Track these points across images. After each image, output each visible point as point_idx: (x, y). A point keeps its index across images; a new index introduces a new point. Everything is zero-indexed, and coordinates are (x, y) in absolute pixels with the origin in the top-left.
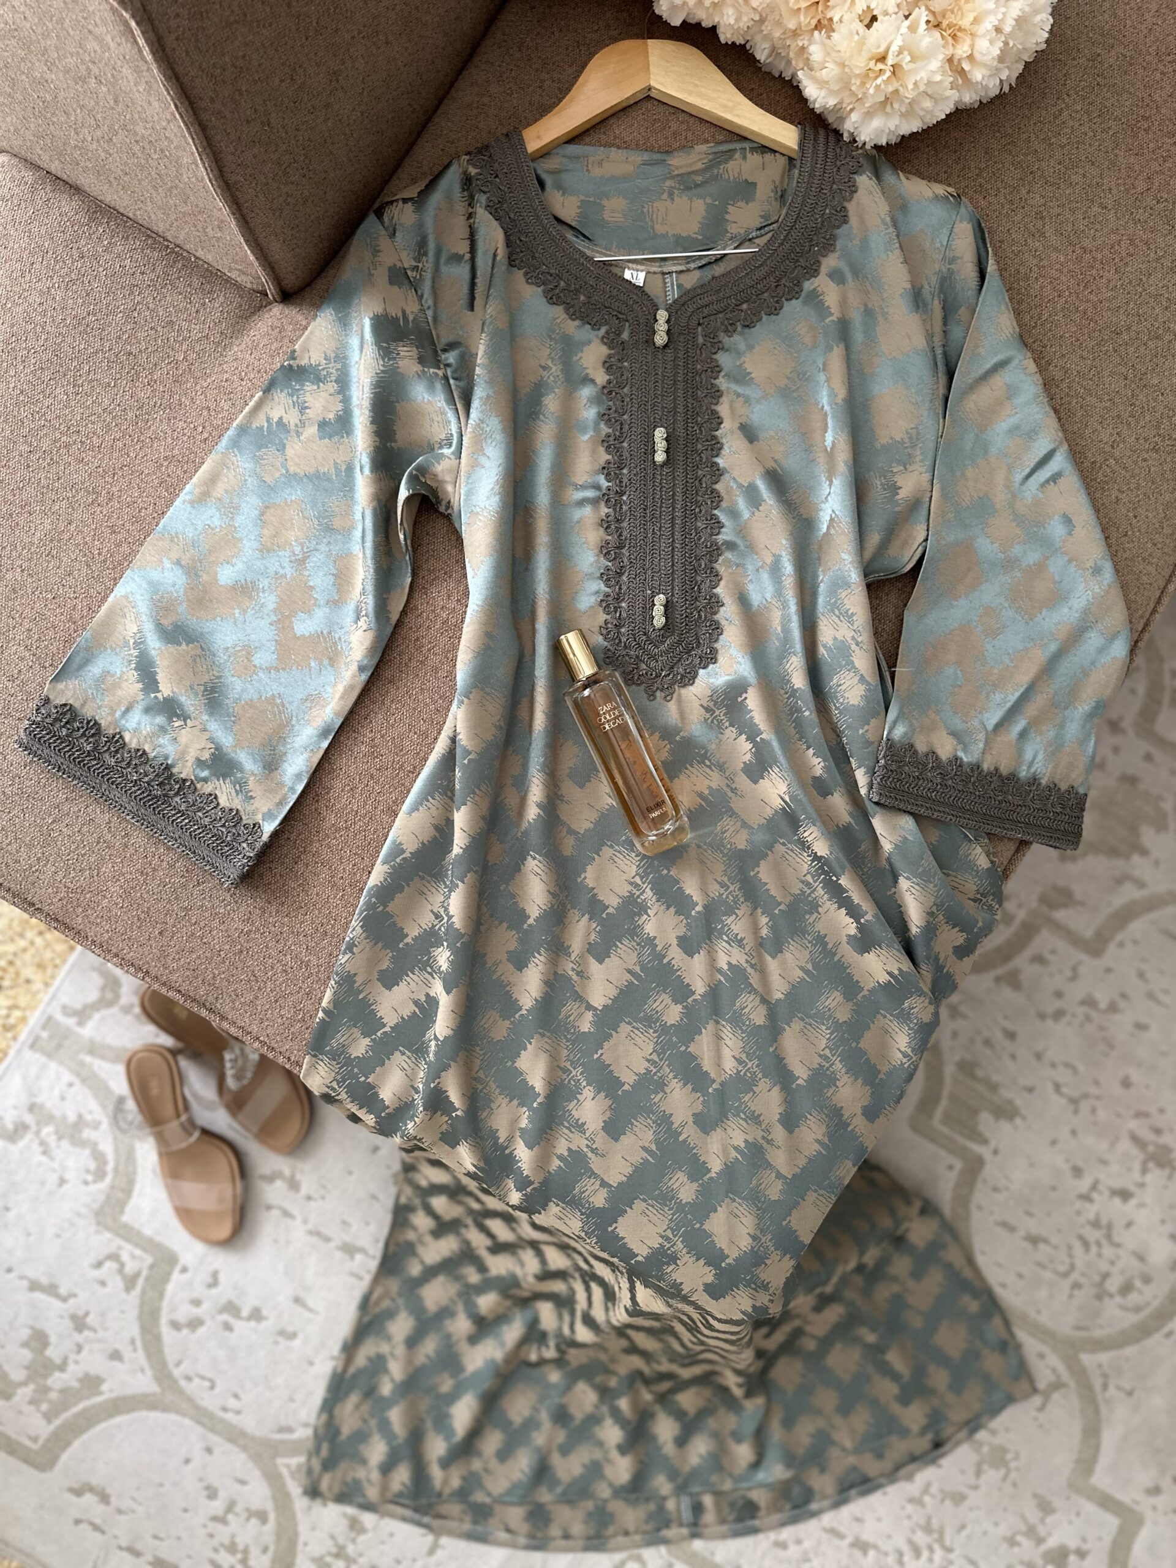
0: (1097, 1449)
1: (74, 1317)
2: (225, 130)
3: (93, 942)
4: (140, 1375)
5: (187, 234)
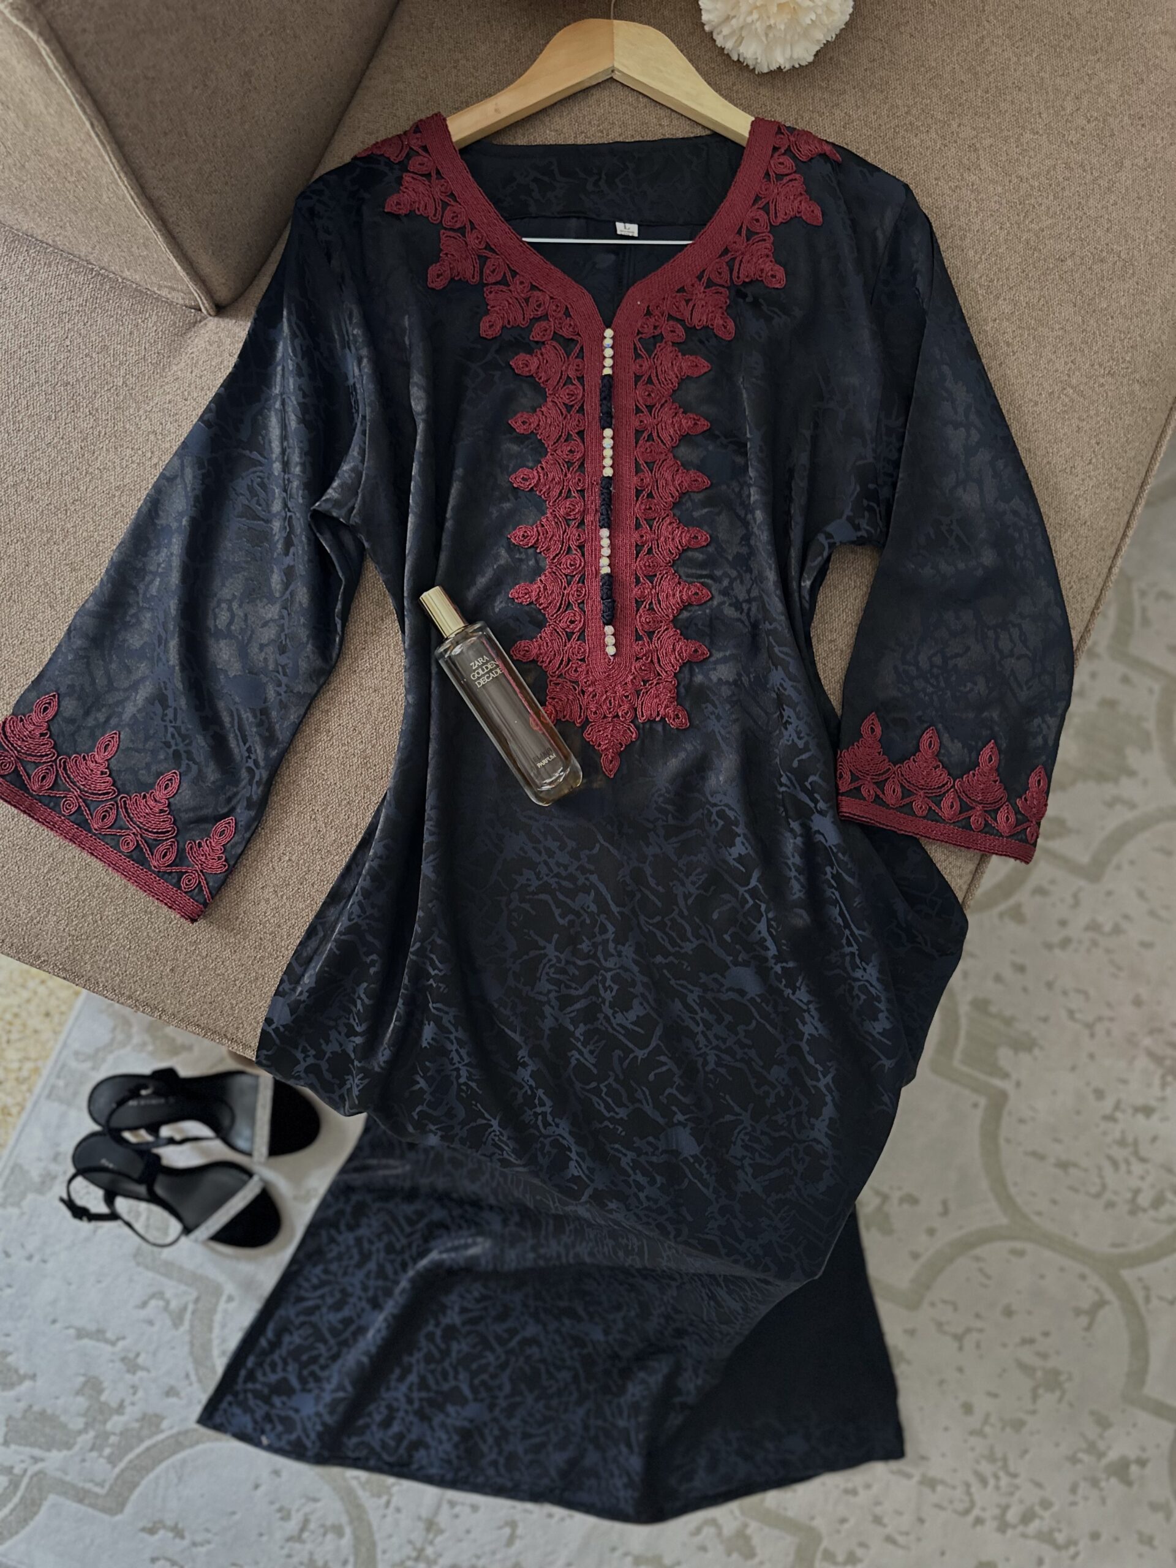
0: (1146, 1360)
1: (123, 1359)
2: (143, 145)
3: (105, 987)
5: (111, 256)
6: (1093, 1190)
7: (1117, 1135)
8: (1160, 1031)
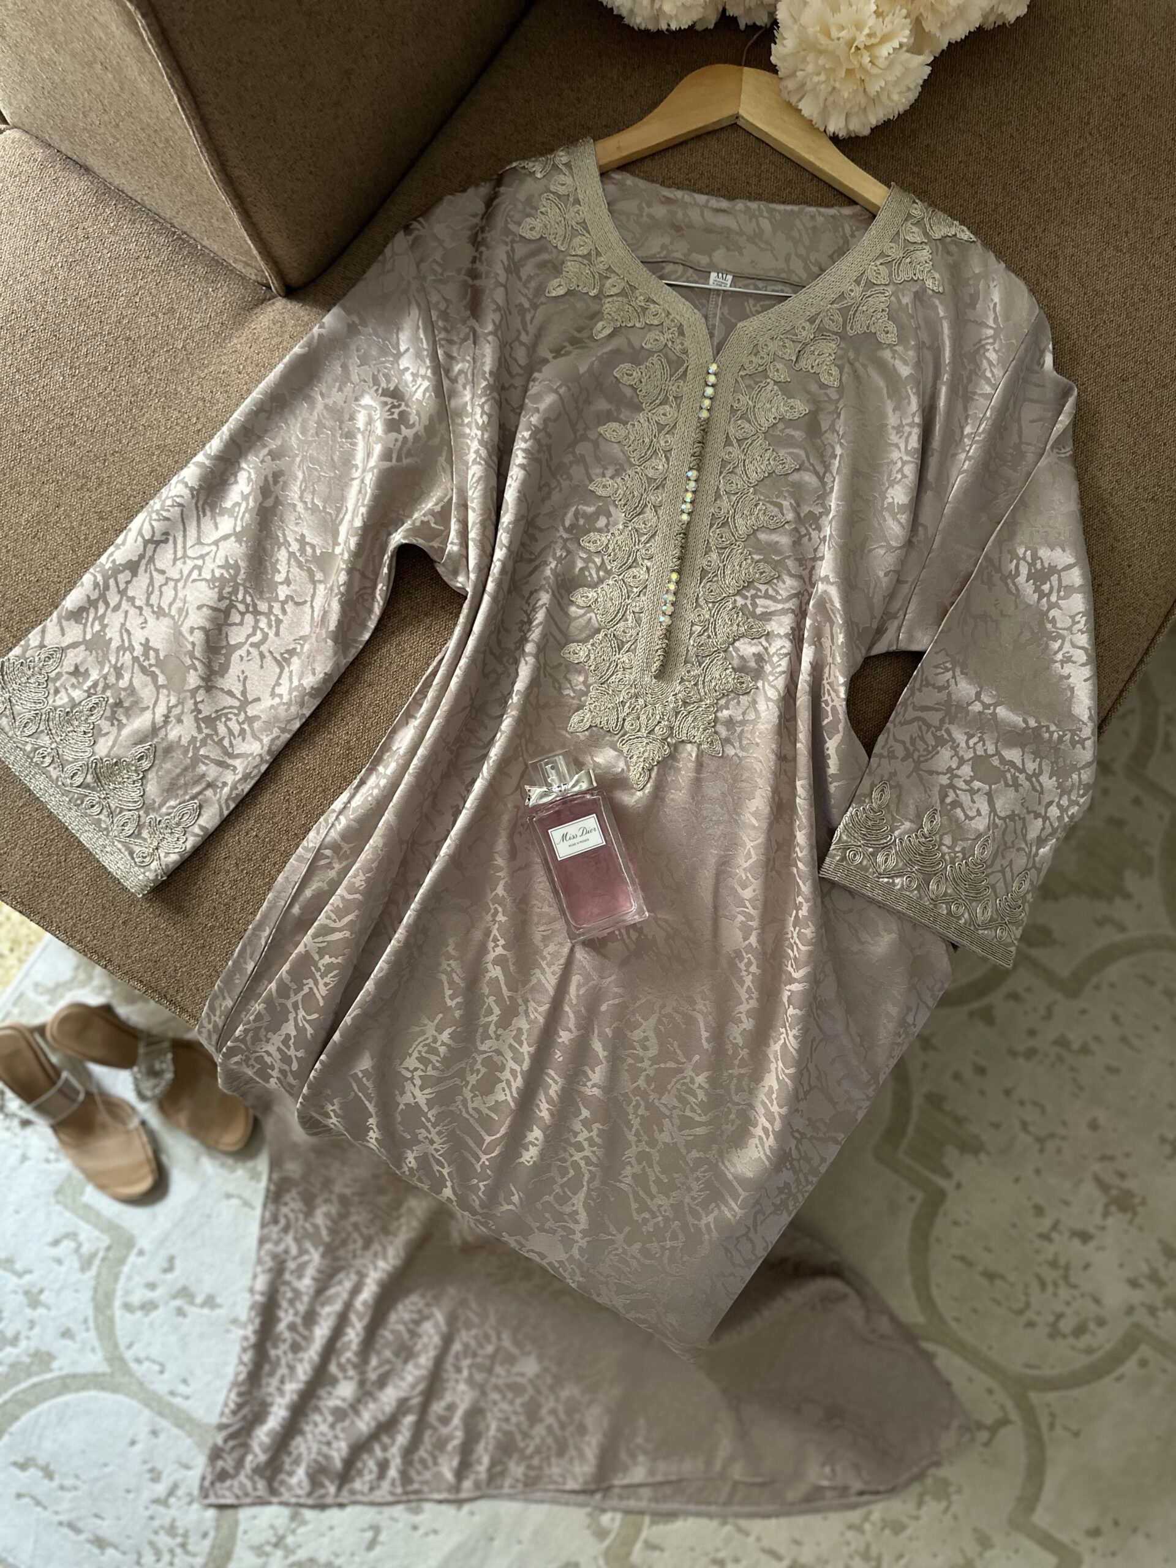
0: (1040, 1487)
1: (27, 1293)
2: (228, 124)
4: (91, 1355)
5: (193, 222)
6: (1017, 1306)
7: (1050, 1256)
8: (1111, 1158)
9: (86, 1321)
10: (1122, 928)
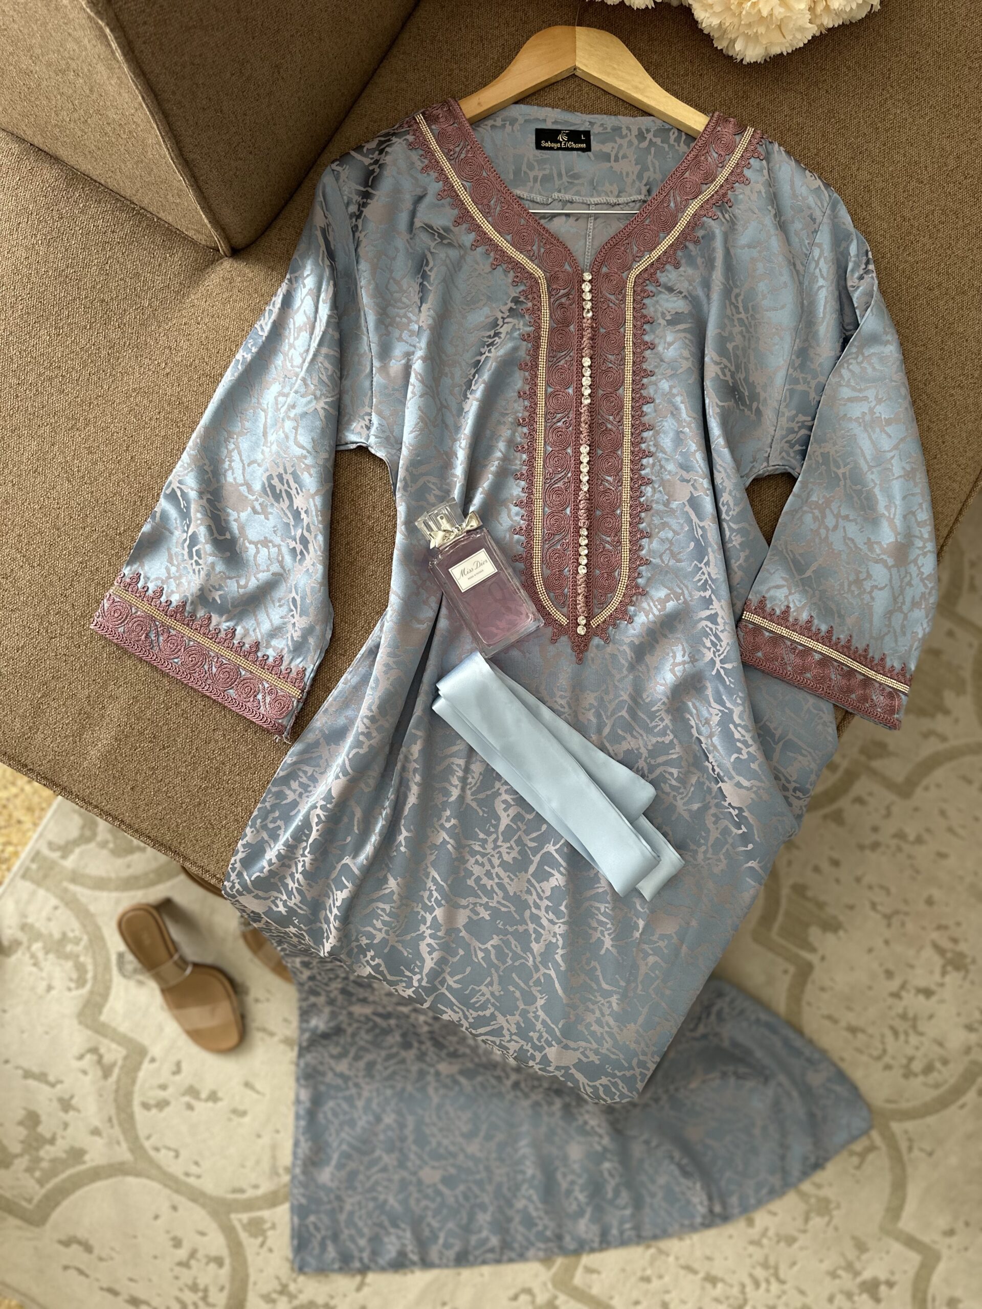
0: (903, 1199)
1: (61, 1100)
2: (184, 117)
4: (117, 1147)
5: (151, 199)
6: (876, 1053)
7: (900, 1011)
8: (946, 927)
9: (110, 1120)
10: (944, 739)
